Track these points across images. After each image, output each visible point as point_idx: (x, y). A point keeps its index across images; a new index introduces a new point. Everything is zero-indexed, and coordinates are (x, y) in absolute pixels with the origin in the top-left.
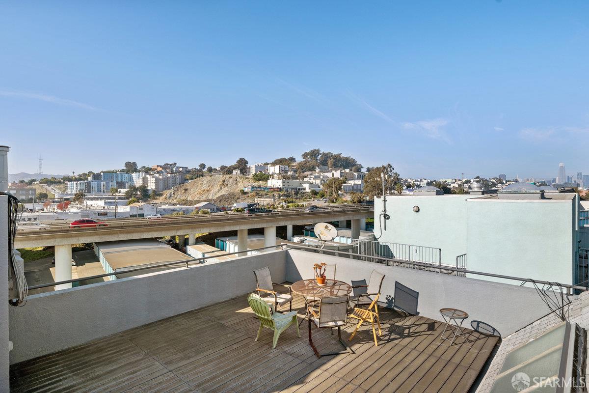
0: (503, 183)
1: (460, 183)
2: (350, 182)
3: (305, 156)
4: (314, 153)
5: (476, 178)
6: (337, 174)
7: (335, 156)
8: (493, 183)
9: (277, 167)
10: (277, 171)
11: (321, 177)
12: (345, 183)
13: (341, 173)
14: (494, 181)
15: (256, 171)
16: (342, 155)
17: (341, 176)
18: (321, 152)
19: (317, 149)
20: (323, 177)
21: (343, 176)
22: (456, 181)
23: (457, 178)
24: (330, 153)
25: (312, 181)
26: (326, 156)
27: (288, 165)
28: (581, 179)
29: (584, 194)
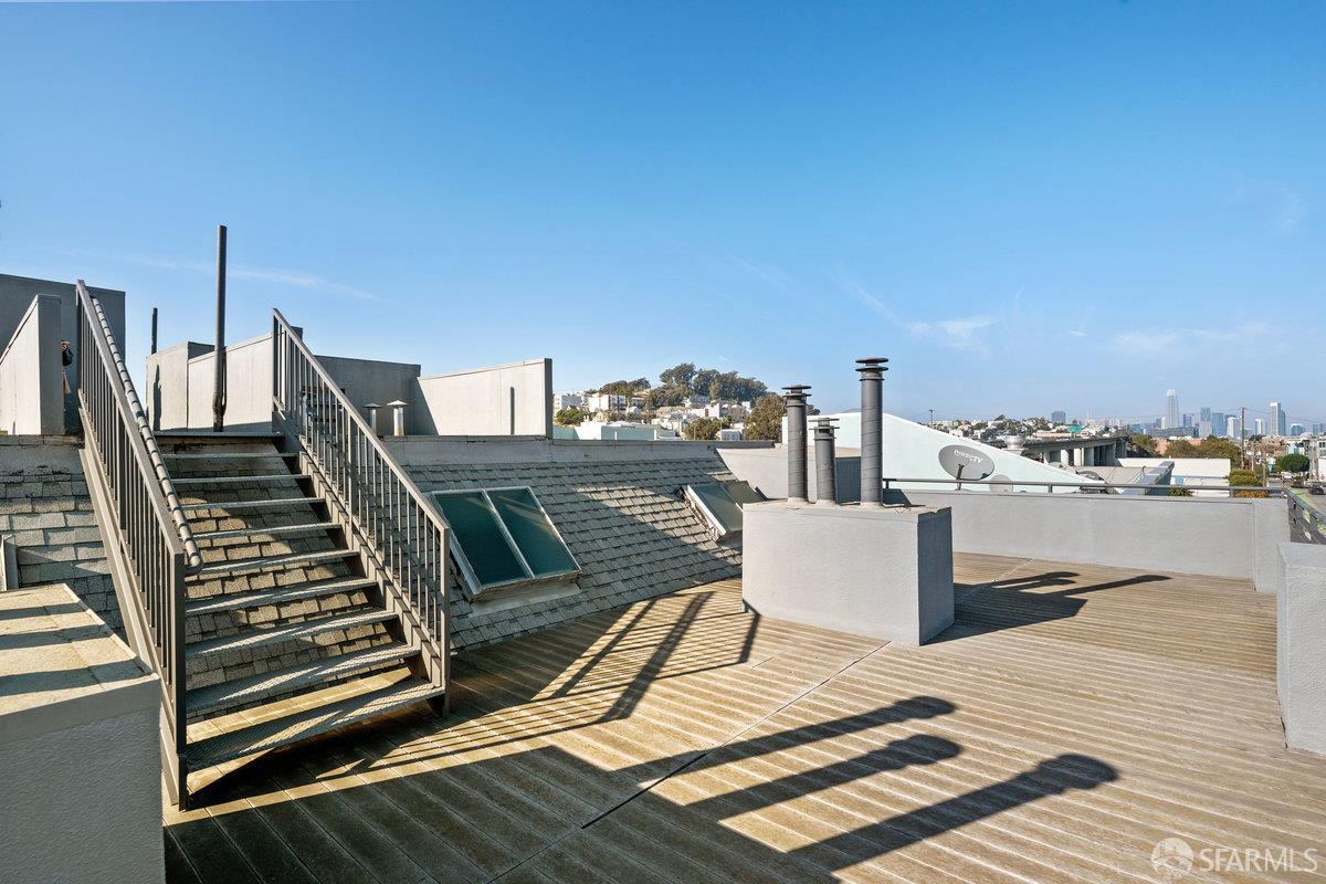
0: (1049, 429)
1: (966, 428)
2: (737, 425)
3: (666, 376)
4: (684, 372)
5: (997, 419)
6: (714, 412)
7: (725, 376)
8: (1029, 427)
9: (605, 398)
10: (605, 406)
11: (685, 417)
12: (725, 426)
13: (721, 409)
14: (1031, 424)
15: (565, 405)
16: (738, 376)
17: (721, 415)
18: (697, 369)
19: (689, 363)
20: (689, 417)
21: (726, 415)
22: (960, 424)
23: (963, 420)
24: (714, 371)
25: (666, 424)
26: (707, 377)
27: (629, 395)
28: (1209, 420)
29: (1162, 447)
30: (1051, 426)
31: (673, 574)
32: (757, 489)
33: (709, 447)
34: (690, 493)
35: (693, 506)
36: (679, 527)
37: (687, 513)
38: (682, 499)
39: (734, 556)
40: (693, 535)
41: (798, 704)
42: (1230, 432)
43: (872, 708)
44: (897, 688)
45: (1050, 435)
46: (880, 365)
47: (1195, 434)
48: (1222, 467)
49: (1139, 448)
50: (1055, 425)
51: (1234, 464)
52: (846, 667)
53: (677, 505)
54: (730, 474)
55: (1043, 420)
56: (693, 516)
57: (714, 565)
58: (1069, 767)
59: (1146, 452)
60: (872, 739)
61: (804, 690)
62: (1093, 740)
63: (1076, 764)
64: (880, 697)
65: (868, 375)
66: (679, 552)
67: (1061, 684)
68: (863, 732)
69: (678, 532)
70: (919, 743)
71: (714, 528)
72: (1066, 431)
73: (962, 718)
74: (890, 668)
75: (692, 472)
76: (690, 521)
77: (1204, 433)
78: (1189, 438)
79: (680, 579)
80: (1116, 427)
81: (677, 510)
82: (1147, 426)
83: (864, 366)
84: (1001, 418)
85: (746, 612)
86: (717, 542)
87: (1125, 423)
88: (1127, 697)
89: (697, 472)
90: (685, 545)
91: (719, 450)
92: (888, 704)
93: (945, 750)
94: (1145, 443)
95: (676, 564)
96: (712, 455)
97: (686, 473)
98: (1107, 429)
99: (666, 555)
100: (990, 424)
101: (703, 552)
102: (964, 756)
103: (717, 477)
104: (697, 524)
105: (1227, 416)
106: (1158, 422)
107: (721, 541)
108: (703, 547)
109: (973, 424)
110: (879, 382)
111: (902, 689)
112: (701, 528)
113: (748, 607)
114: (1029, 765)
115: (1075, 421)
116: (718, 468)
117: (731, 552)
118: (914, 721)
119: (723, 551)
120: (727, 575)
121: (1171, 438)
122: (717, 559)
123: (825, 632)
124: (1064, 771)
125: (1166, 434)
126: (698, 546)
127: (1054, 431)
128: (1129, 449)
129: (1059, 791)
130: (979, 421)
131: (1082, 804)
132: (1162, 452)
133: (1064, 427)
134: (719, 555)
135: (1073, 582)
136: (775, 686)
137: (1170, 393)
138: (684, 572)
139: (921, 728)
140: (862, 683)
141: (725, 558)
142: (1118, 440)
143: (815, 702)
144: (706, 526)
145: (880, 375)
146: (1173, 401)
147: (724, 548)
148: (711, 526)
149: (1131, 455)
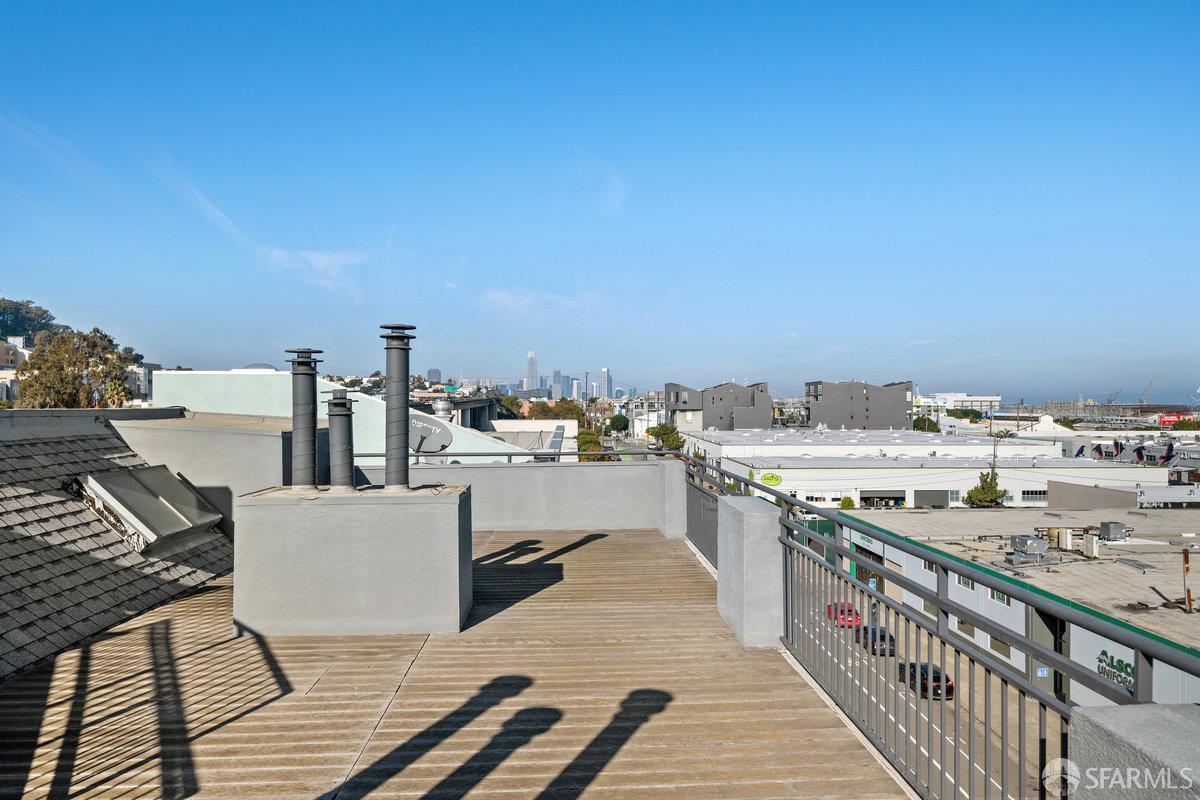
0: (425, 388)
5: (373, 376)
28: (559, 382)
29: (525, 409)
30: (427, 384)
31: (94, 606)
32: (179, 474)
33: (97, 418)
34: (92, 486)
35: (99, 505)
36: (83, 538)
37: (91, 515)
38: (79, 496)
39: (167, 569)
40: (106, 547)
41: (390, 717)
42: (575, 395)
43: (464, 700)
44: (471, 676)
45: (427, 395)
46: (407, 332)
47: (550, 397)
48: (571, 427)
49: (508, 410)
50: (432, 384)
51: (581, 425)
52: (405, 669)
53: (73, 506)
54: (135, 456)
55: (419, 378)
56: (99, 520)
57: (146, 585)
58: (639, 700)
59: (512, 413)
60: (484, 726)
61: (384, 702)
62: (640, 676)
63: (642, 696)
64: (465, 688)
65: (395, 343)
66: (92, 574)
67: (592, 639)
68: (472, 724)
69: (83, 546)
70: (524, 717)
71: (138, 534)
72: (442, 391)
73: (541, 686)
74: (449, 659)
75: (83, 456)
76: (97, 528)
77: (557, 396)
78: (545, 399)
79: (105, 611)
80: (486, 388)
81: (74, 513)
82: (512, 386)
83: (388, 332)
84: (377, 374)
85: (240, 635)
86: (143, 553)
87: (494, 384)
88: (640, 638)
89: (88, 457)
90: (98, 563)
91: (114, 423)
92: (474, 692)
93: (549, 717)
94: (513, 405)
95: (93, 591)
96: (103, 431)
97: (73, 458)
98: (479, 389)
99: (76, 580)
100: (365, 380)
101: (126, 569)
102: (567, 716)
103: (118, 461)
104: (108, 531)
105: (573, 379)
106: (521, 384)
107: (148, 550)
108: (125, 562)
109: (347, 380)
110: (406, 351)
111: (475, 676)
112: (115, 535)
113: (242, 629)
114: (615, 708)
115: (450, 380)
116: (116, 449)
117: (163, 565)
118: (507, 700)
119: (152, 565)
120: (166, 596)
121: (533, 399)
122: (146, 577)
123: (353, 639)
124: (638, 704)
125: (528, 395)
126: (118, 562)
127: (431, 390)
128: (499, 410)
129: (645, 719)
130: (353, 378)
131: (663, 723)
132: (526, 414)
133: (439, 387)
134: (148, 571)
135: (542, 549)
136: (347, 706)
137: (530, 354)
138: (107, 601)
139: (516, 704)
140: (436, 680)
141: (157, 573)
142: (491, 401)
143: (404, 710)
144: (123, 533)
145: (407, 344)
146: (532, 362)
147: (152, 560)
148: (131, 531)
149: (501, 417)
